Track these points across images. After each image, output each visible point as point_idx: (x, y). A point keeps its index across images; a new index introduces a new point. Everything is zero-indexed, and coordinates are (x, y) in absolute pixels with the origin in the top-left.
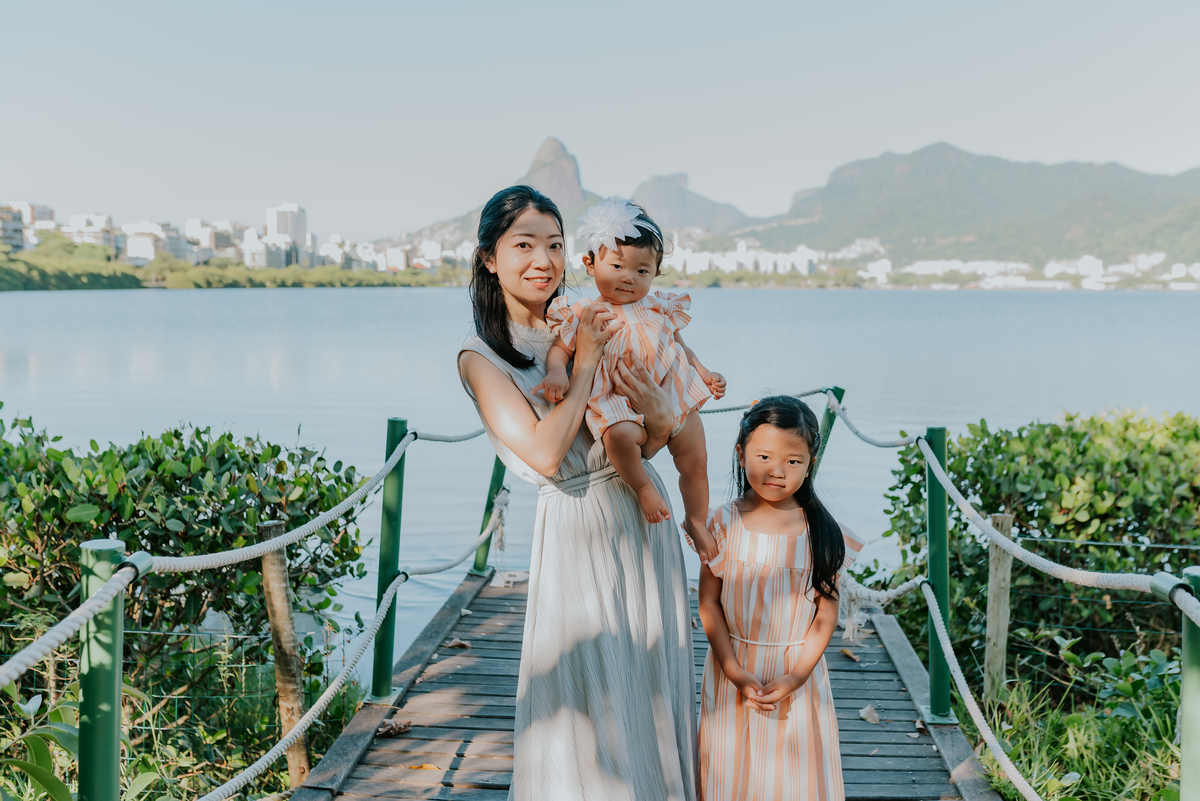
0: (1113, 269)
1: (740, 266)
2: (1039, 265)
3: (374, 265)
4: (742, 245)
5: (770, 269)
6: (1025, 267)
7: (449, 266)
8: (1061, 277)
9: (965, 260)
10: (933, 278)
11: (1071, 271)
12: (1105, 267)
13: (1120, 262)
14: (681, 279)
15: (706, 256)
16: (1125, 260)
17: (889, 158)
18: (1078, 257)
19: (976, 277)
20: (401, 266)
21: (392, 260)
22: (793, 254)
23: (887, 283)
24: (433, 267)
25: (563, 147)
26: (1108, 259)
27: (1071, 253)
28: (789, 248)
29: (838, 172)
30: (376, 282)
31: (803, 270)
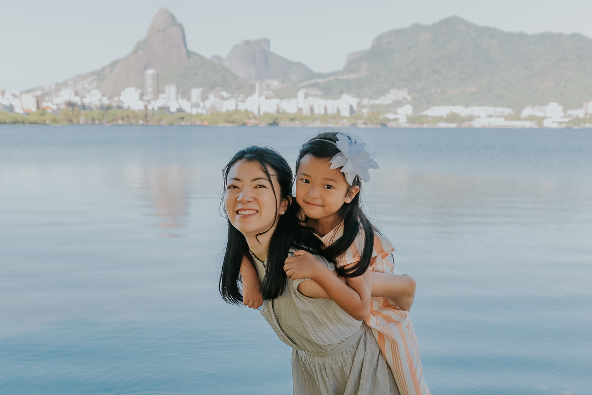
0: (570, 112)
1: (300, 110)
2: (518, 109)
3: (11, 108)
4: (301, 94)
5: (322, 112)
6: (507, 111)
7: (70, 108)
8: (531, 118)
9: (466, 106)
10: (440, 119)
11: (539, 114)
12: (564, 111)
13: (576, 108)
14: (250, 119)
15: (275, 101)
16: (580, 106)
17: (417, 28)
18: (547, 104)
19: (471, 118)
20: (33, 108)
21: (25, 105)
22: (339, 101)
23: (406, 123)
24: (58, 109)
25: (173, 18)
26: (566, 106)
27: (542, 101)
28: (337, 96)
29: (379, 39)
30: (8, 120)
31: (345, 113)
